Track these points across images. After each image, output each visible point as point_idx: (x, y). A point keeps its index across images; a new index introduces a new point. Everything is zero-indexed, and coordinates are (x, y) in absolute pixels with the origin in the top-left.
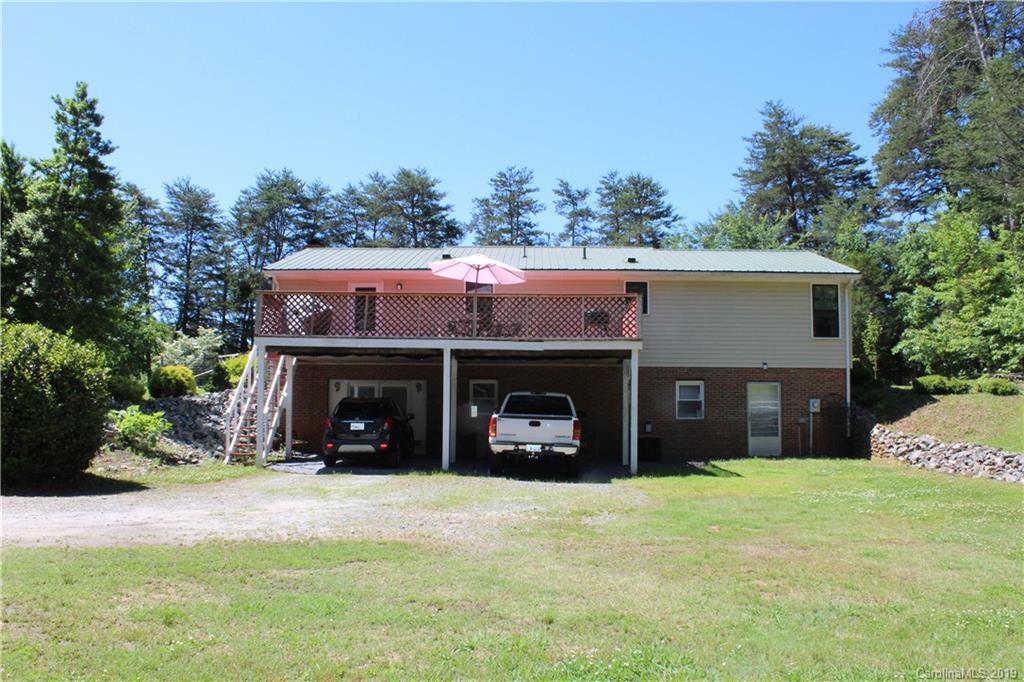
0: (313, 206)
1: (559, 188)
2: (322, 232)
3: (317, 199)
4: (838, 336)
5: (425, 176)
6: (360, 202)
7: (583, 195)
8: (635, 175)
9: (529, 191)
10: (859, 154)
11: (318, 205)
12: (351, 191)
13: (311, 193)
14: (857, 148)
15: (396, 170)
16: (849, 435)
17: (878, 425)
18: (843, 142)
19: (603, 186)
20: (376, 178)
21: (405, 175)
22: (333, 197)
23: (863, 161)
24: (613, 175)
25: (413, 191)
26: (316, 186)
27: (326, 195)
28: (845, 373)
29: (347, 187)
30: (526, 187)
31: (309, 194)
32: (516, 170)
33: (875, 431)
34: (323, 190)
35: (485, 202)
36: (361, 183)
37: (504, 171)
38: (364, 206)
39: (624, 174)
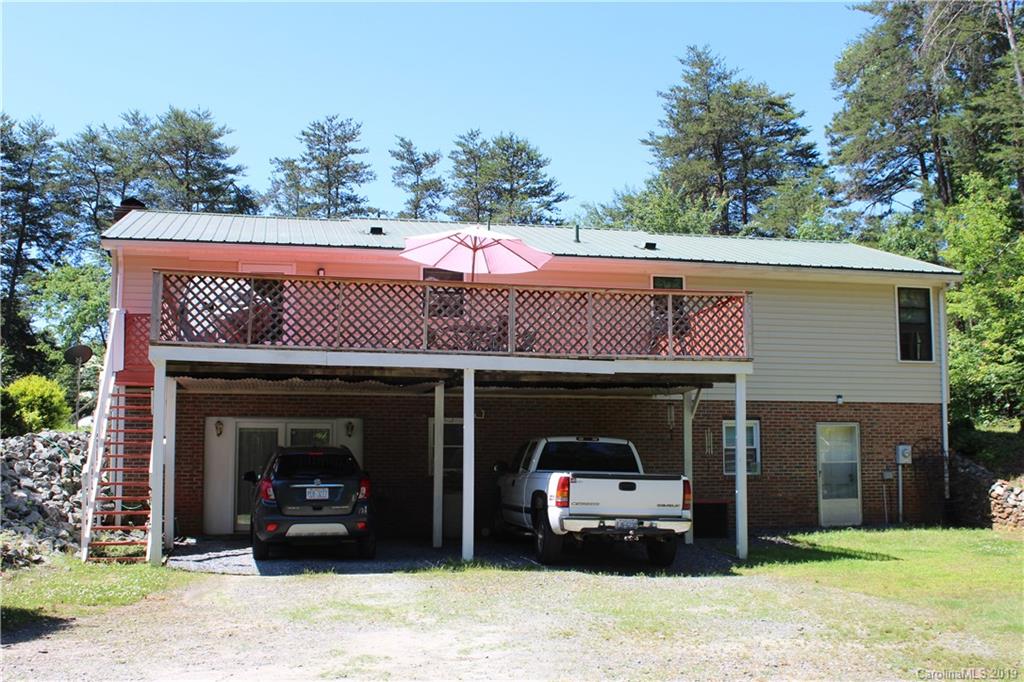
0: (26, 157)
1: (398, 149)
2: (40, 196)
3: (34, 147)
4: (930, 359)
5: (206, 121)
6: (105, 157)
7: (431, 160)
8: (506, 135)
9: (353, 152)
10: (801, 123)
11: (35, 155)
12: (92, 138)
13: (25, 137)
14: (802, 114)
15: (164, 111)
16: (948, 497)
17: (1000, 482)
18: (783, 106)
19: (460, 149)
20: (136, 120)
21: (178, 117)
22: (62, 146)
23: (804, 132)
24: (473, 135)
25: (191, 143)
26: (34, 127)
27: (50, 142)
28: (941, 410)
29: (85, 131)
30: (350, 145)
31: (21, 137)
32: (338, 121)
33: (998, 488)
34: (46, 135)
35: (289, 164)
36: (104, 127)
37: (322, 120)
38: (110, 161)
39: (489, 135)
